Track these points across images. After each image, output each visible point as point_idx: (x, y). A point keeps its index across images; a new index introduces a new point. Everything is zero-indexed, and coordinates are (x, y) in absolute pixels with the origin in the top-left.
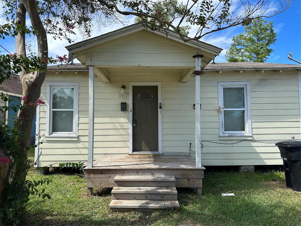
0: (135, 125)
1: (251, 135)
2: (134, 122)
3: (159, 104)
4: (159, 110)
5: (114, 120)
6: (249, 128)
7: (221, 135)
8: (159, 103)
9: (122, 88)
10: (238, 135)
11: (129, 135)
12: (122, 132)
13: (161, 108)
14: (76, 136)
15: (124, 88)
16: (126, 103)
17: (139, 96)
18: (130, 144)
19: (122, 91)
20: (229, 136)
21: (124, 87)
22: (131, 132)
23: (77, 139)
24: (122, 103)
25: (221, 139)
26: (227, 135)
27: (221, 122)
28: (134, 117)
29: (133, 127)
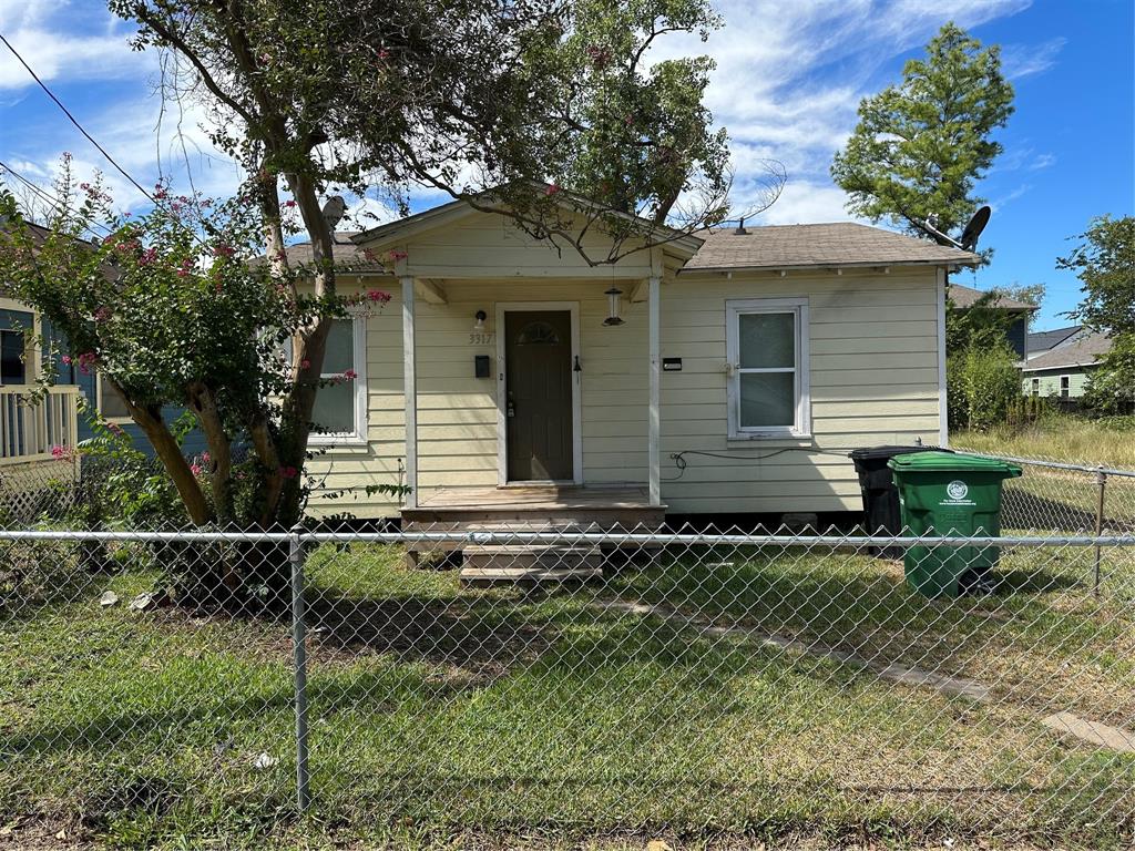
0: (512, 414)
1: (809, 435)
2: (511, 405)
3: (574, 360)
4: (574, 373)
5: (459, 401)
6: (804, 418)
7: (732, 435)
8: (574, 355)
9: (477, 317)
10: (775, 436)
11: (496, 439)
12: (480, 432)
13: (578, 368)
14: (364, 442)
15: (483, 319)
16: (487, 357)
17: (522, 338)
18: (501, 463)
19: (479, 326)
20: (751, 439)
21: (481, 315)
22: (501, 430)
23: (366, 451)
24: (477, 358)
25: (731, 445)
26: (748, 436)
27: (731, 404)
28: (511, 393)
29: (508, 420)
